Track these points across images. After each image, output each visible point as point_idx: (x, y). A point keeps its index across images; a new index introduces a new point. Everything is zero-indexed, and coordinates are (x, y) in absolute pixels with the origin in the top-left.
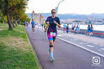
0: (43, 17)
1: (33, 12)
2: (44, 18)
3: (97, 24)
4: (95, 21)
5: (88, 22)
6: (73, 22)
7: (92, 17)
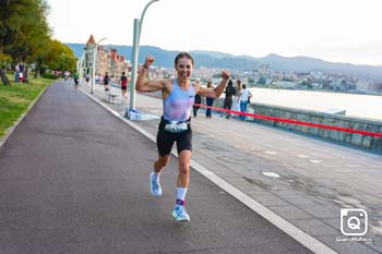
0: (122, 59)
1: (91, 40)
2: (126, 61)
3: (282, 88)
4: (276, 79)
5: (256, 80)
6: (215, 77)
7: (267, 67)
